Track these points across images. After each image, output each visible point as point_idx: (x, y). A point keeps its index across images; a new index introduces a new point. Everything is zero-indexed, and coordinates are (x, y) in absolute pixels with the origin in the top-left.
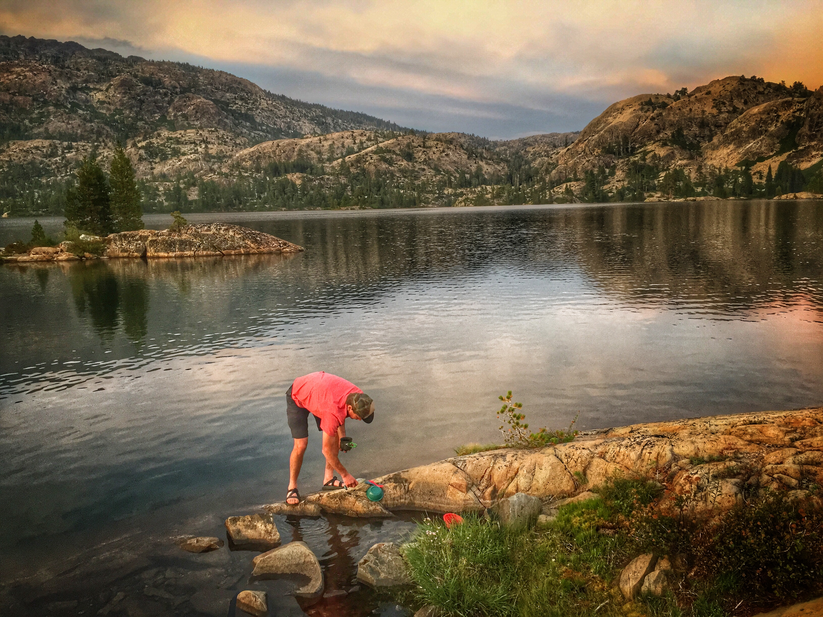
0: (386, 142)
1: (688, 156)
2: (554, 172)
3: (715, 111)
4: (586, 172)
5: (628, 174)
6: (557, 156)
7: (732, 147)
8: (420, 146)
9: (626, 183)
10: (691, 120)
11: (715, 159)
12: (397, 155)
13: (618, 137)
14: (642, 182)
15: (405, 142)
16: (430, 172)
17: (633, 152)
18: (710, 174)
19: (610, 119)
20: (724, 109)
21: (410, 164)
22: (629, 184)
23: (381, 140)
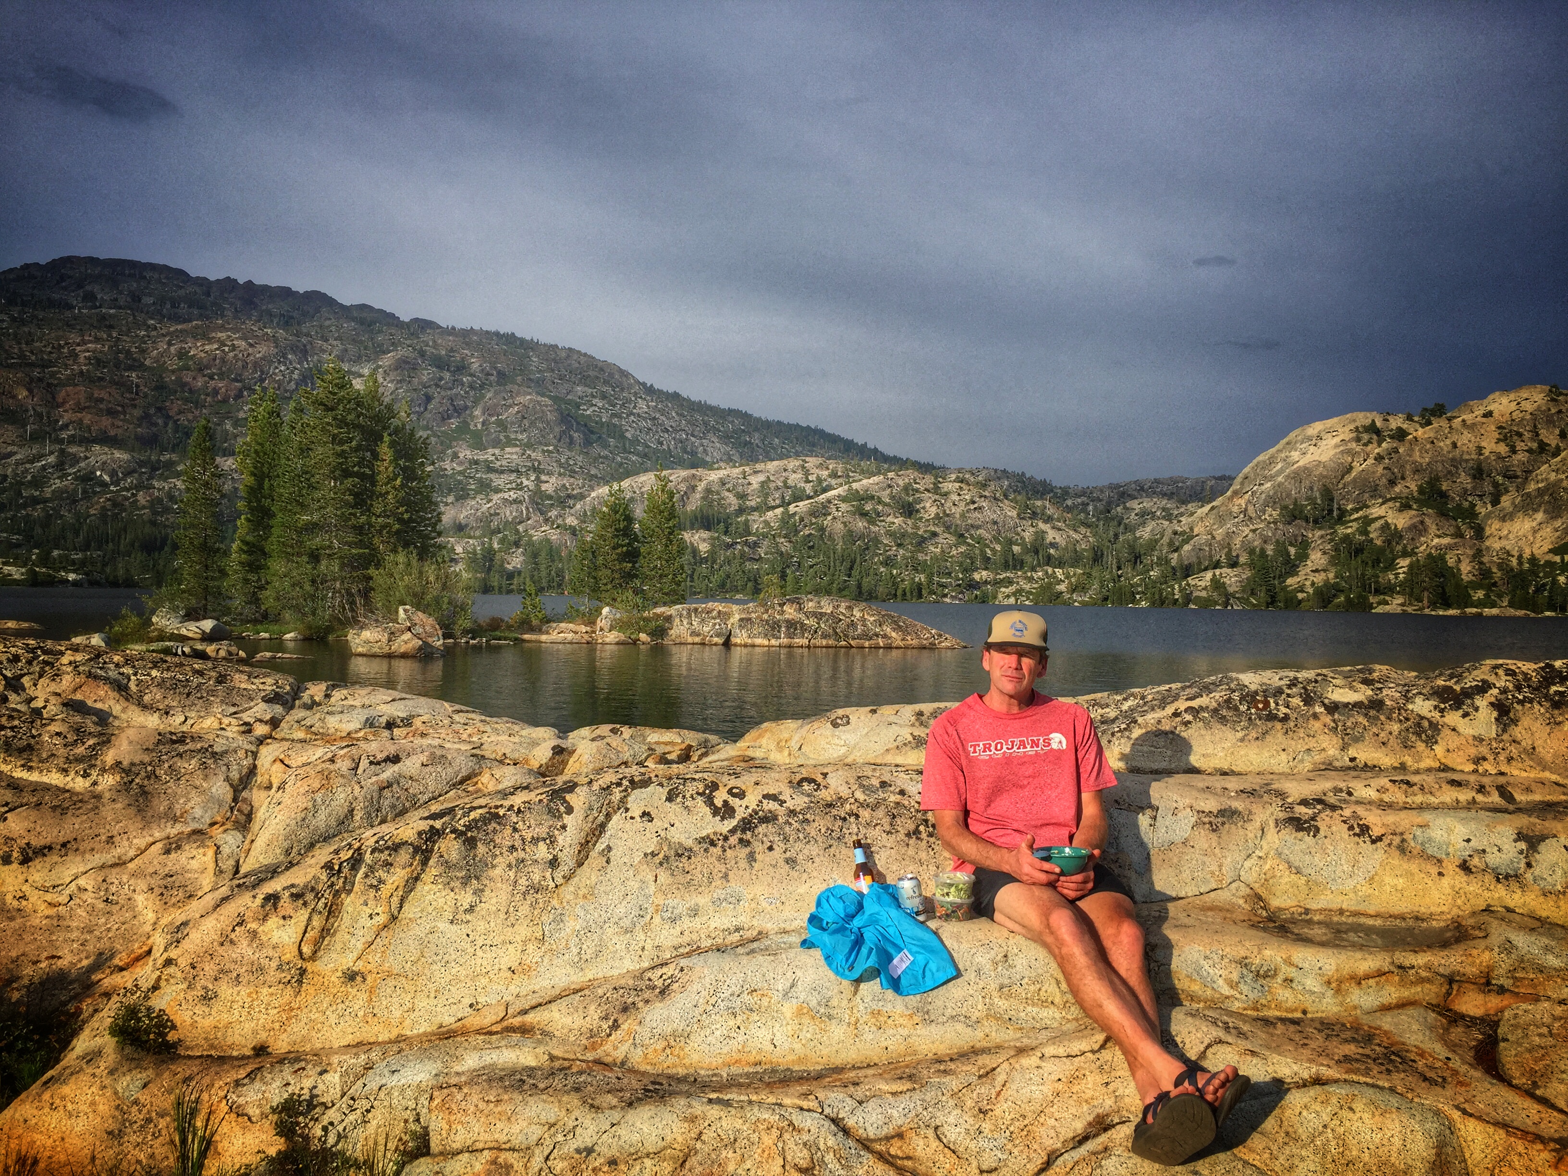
0: (865, 482)
1: (1452, 530)
2: (1187, 547)
3: (1503, 449)
4: (1252, 552)
5: (1334, 561)
6: (1190, 519)
7: (1540, 516)
8: (928, 491)
9: (1331, 575)
10: (1455, 463)
11: (1507, 537)
12: (886, 504)
13: (1311, 488)
14: (1363, 575)
15: (901, 483)
16: (945, 539)
17: (1342, 518)
18: (1500, 566)
19: (1295, 455)
20: (1520, 446)
21: (909, 522)
22: (1336, 577)
23: (857, 476)
